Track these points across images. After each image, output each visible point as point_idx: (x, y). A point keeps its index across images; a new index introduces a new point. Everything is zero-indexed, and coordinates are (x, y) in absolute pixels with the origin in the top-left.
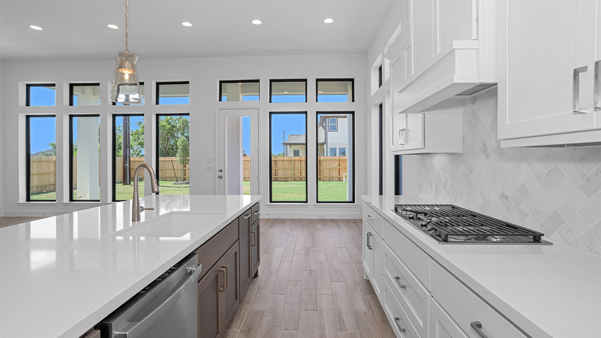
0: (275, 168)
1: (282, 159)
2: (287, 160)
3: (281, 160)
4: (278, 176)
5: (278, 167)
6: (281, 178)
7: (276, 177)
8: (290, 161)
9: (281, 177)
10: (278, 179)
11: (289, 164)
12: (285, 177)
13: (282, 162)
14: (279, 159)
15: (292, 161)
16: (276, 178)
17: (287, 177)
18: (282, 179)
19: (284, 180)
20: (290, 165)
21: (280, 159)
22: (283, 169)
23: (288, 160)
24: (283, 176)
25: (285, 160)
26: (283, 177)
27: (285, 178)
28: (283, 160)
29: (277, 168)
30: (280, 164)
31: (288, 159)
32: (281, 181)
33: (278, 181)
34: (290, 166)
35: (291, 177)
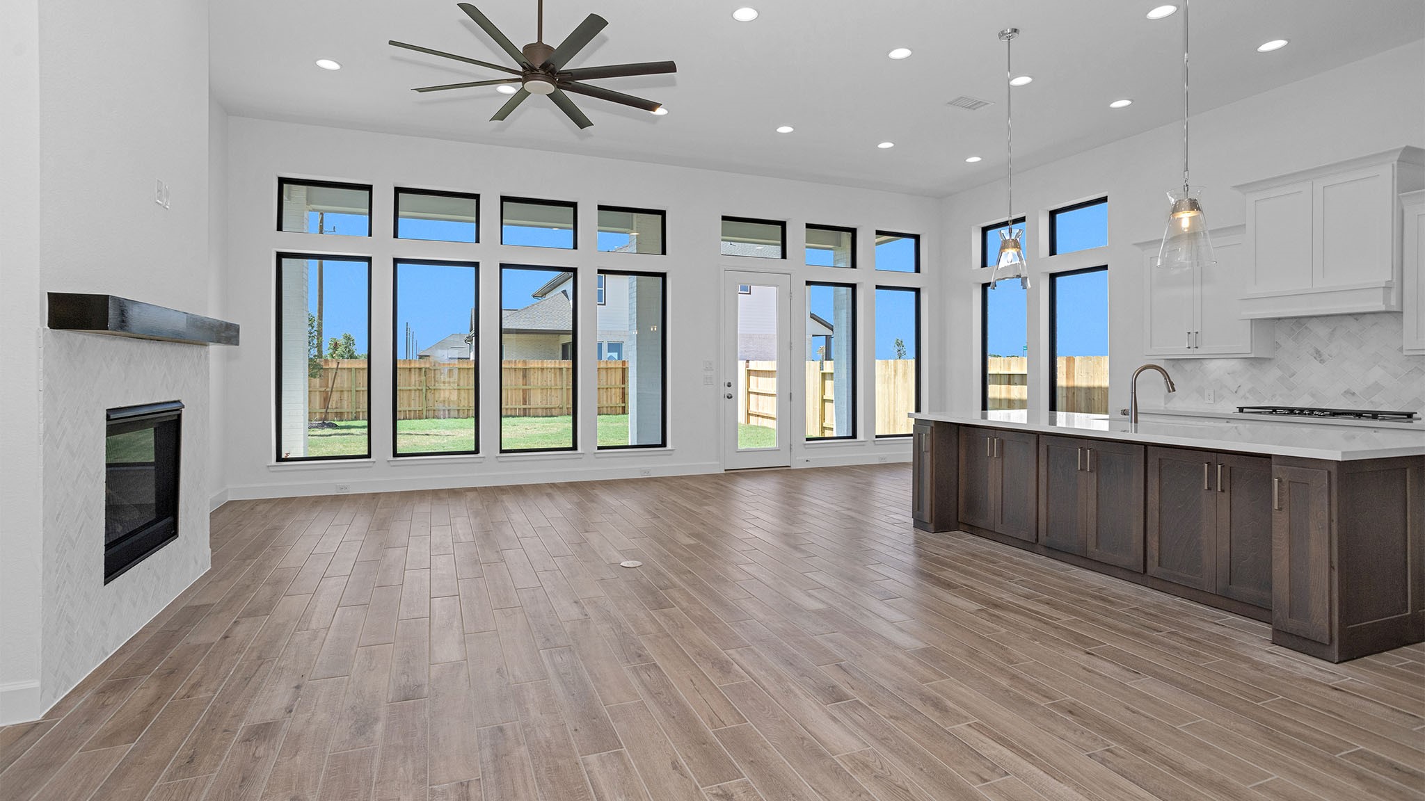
0: (525, 387)
1: (540, 366)
2: (551, 369)
3: (538, 368)
4: (530, 404)
5: (530, 385)
6: (536, 408)
7: (525, 406)
8: (558, 371)
9: (536, 406)
10: (529, 412)
11: (555, 377)
12: (547, 406)
13: (540, 372)
14: (532, 366)
15: (564, 370)
16: (524, 409)
17: (550, 406)
18: (540, 412)
19: (544, 415)
20: (558, 380)
21: (536, 366)
22: (542, 389)
23: (555, 368)
24: (542, 404)
25: (547, 369)
26: (543, 406)
27: (546, 409)
28: (542, 369)
29: (530, 387)
30: (536, 377)
31: (553, 366)
32: (538, 416)
33: (529, 416)
34: (558, 382)
35: (561, 406)
